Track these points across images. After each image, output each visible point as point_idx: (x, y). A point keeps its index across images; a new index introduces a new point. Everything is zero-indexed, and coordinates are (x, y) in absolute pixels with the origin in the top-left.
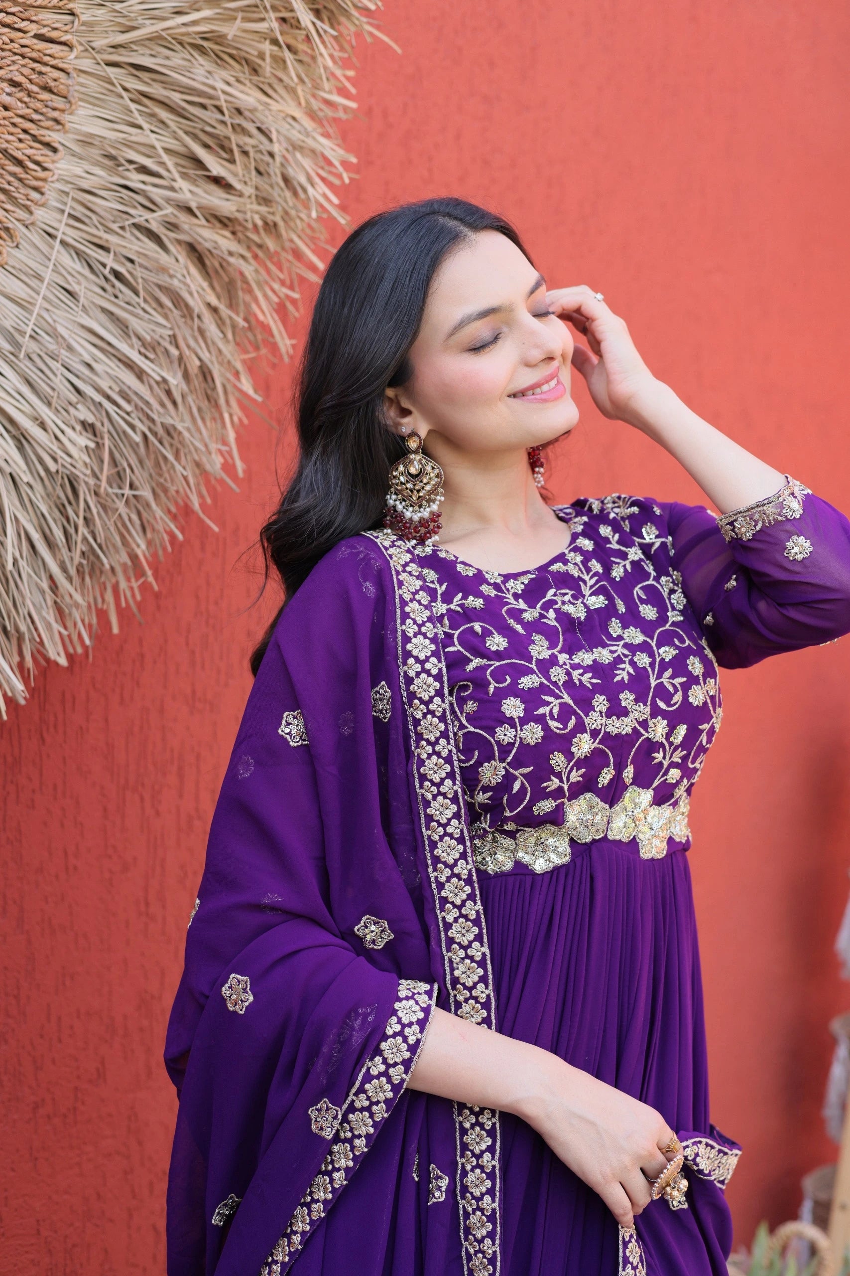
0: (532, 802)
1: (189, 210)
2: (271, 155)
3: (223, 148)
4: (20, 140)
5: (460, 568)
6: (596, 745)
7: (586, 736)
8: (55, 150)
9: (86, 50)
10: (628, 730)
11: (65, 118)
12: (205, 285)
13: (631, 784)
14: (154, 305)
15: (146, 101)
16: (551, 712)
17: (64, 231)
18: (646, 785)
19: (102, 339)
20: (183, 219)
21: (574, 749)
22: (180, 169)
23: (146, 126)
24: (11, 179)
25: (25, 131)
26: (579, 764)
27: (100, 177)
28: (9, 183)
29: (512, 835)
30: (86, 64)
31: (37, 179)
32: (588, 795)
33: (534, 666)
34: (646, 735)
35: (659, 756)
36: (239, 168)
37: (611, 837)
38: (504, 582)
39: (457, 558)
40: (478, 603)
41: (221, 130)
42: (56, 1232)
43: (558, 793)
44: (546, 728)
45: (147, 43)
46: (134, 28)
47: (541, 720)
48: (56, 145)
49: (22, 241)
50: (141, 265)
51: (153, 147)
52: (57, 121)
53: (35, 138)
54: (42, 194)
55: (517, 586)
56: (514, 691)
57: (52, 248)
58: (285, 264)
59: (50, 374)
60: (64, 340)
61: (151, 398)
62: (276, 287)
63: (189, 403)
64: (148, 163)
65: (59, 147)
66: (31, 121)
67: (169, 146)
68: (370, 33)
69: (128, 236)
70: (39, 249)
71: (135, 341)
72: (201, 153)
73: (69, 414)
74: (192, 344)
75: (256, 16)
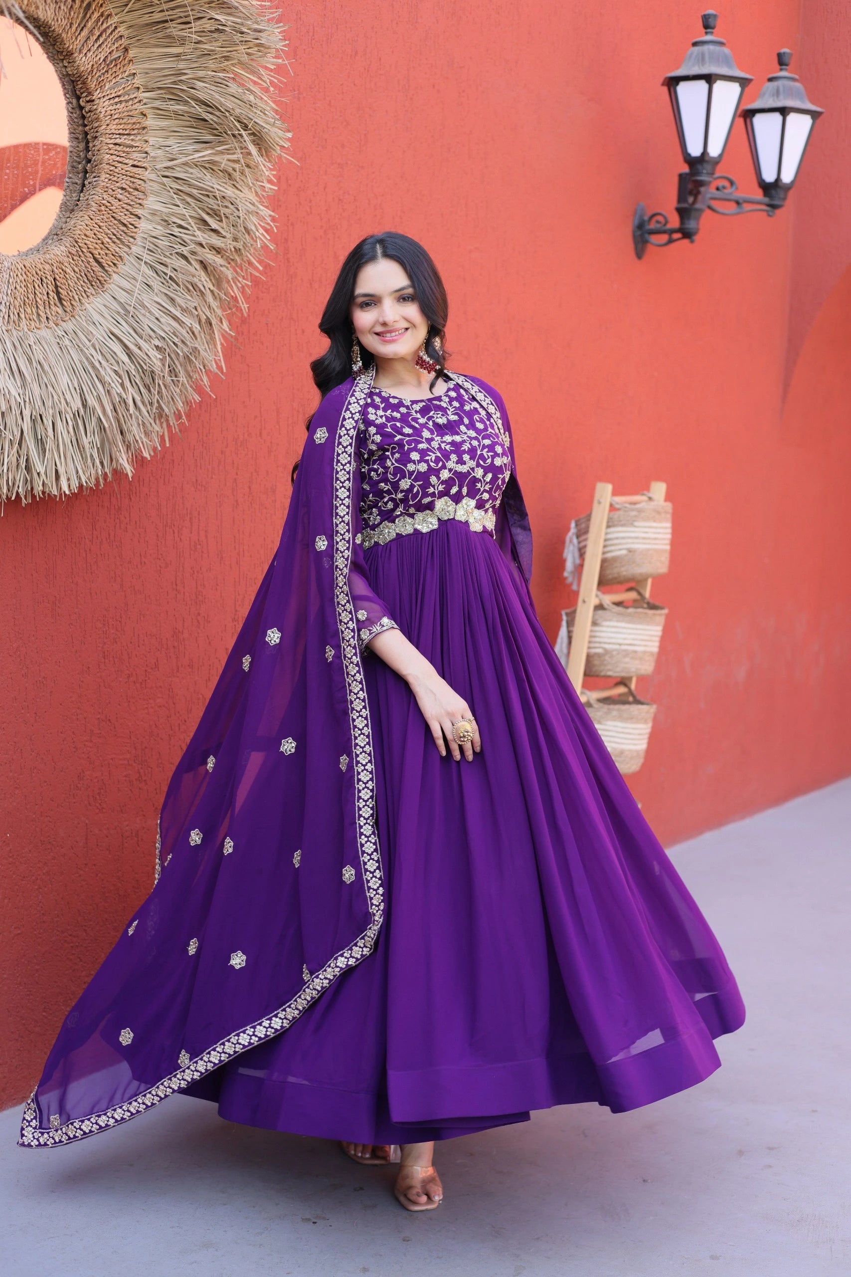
0: (422, 498)
1: (201, 245)
2: (239, 217)
3: (215, 214)
4: (125, 215)
5: (391, 400)
6: (451, 475)
7: (447, 471)
8: (139, 218)
9: (153, 170)
10: (465, 471)
11: (145, 202)
12: (208, 279)
13: (466, 496)
14: (186, 291)
15: (180, 193)
16: (431, 459)
17: (146, 257)
18: (473, 498)
19: (163, 307)
20: (198, 249)
21: (441, 476)
22: (197, 225)
23: (181, 205)
24: (122, 233)
25: (127, 210)
26: (443, 483)
27: (160, 230)
28: (121, 235)
29: (412, 516)
30: (153, 176)
31: (132, 232)
32: (446, 498)
33: (424, 440)
34: (473, 474)
35: (479, 485)
36: (224, 224)
37: (457, 518)
38: (411, 405)
39: (390, 395)
40: (398, 415)
41: (216, 207)
42: (138, 739)
43: (433, 495)
44: (429, 465)
45: (182, 166)
46: (176, 159)
47: (427, 462)
48: (140, 215)
49: (127, 262)
50: (181, 272)
51: (185, 215)
52: (140, 204)
53: (132, 214)
54: (135, 239)
55: (417, 407)
56: (415, 449)
57: (141, 265)
58: (244, 268)
59: (142, 324)
60: (147, 307)
61: (186, 335)
62: (240, 279)
63: (202, 337)
64: (182, 223)
65: (142, 217)
66: (130, 205)
67: (192, 215)
68: (285, 158)
69: (174, 258)
70: (135, 266)
71: (178, 308)
72: (207, 218)
73: (151, 342)
74: (204, 310)
75: (231, 152)
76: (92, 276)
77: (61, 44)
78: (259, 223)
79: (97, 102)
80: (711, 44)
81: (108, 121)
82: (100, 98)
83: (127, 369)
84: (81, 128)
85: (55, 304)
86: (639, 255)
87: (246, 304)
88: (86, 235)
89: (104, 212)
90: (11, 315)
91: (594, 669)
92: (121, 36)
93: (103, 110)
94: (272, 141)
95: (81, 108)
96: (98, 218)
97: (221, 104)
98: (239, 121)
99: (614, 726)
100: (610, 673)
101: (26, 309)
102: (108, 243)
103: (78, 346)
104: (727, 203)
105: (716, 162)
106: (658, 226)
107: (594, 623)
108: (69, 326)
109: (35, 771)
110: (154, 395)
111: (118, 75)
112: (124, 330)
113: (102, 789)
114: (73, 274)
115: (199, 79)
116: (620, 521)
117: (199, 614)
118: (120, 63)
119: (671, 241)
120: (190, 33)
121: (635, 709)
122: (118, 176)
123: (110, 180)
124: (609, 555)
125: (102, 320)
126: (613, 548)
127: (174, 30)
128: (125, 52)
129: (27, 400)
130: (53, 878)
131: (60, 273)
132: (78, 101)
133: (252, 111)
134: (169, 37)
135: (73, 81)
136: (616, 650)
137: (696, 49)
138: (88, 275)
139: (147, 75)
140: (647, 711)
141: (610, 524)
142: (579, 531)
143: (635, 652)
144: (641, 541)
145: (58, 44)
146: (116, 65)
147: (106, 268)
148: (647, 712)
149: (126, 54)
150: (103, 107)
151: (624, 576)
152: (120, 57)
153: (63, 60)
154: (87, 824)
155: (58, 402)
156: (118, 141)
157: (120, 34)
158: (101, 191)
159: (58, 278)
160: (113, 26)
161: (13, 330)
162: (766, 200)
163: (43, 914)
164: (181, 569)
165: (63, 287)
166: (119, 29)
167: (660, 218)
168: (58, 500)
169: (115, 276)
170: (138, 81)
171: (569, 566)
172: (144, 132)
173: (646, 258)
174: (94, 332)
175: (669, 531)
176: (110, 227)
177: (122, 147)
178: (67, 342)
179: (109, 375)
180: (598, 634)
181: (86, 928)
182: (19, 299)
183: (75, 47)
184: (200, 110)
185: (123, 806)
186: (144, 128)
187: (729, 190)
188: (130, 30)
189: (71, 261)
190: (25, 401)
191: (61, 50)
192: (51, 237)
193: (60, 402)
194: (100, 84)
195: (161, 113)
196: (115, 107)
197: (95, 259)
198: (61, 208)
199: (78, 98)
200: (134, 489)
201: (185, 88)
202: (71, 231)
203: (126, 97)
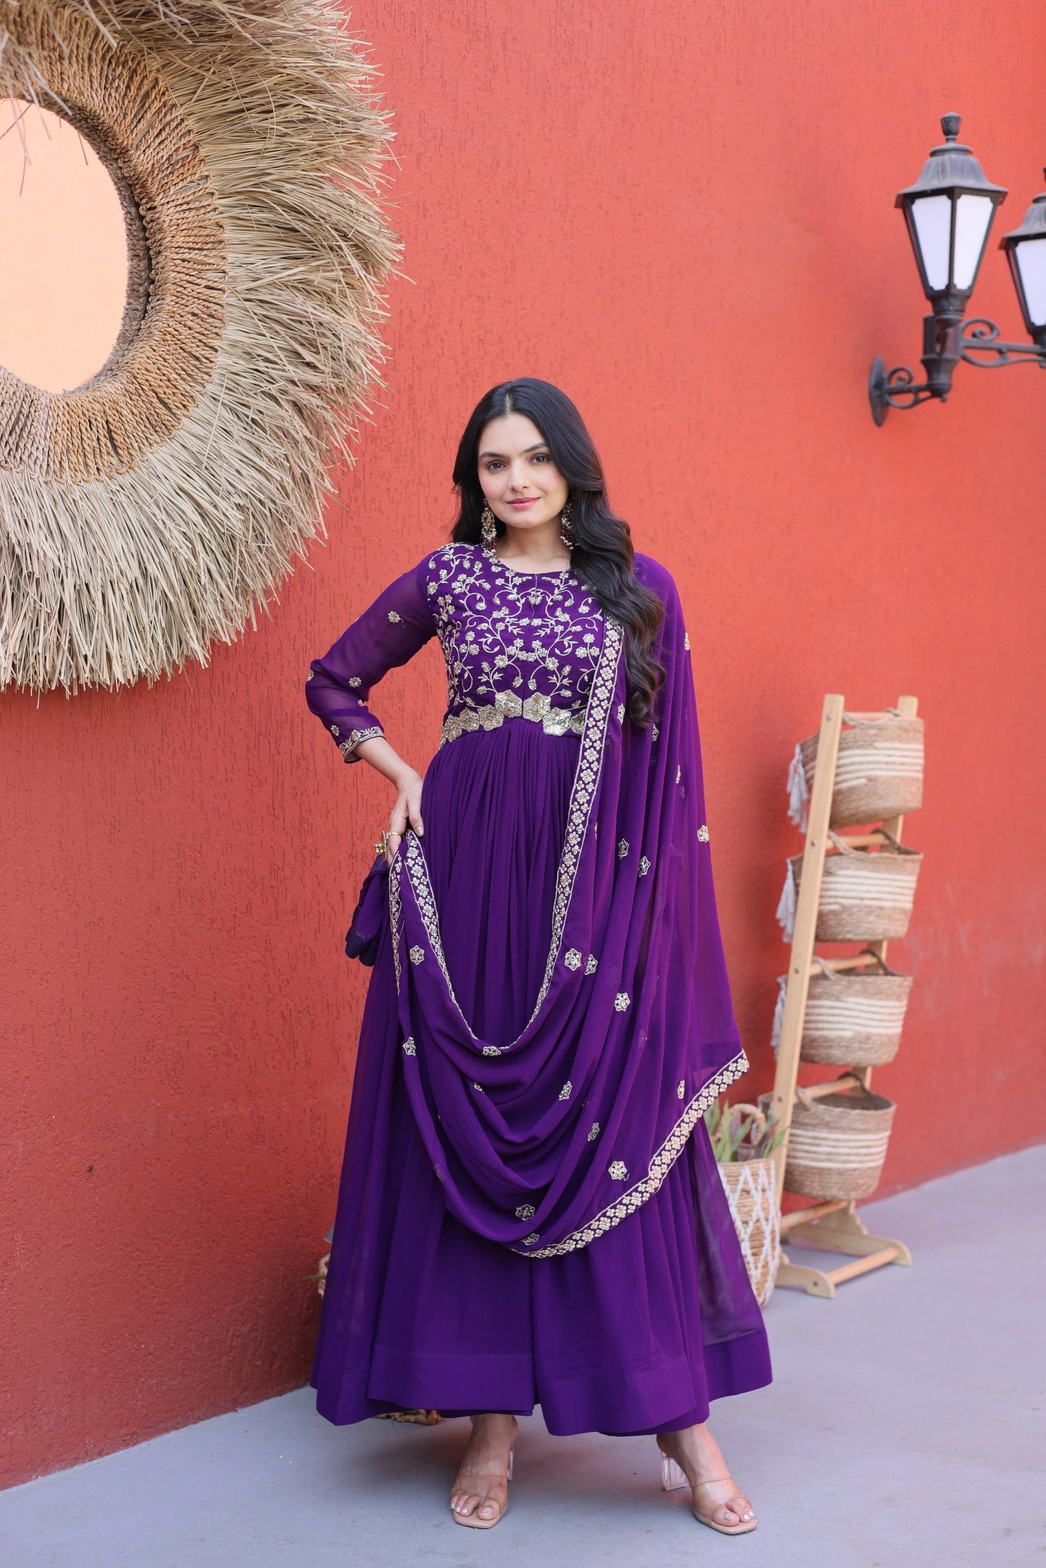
1: (293, 382)
2: (340, 348)
3: (312, 346)
4: (198, 346)
5: (493, 567)
6: (511, 663)
7: (505, 658)
8: (216, 351)
9: (232, 292)
10: (533, 660)
11: (222, 332)
12: (303, 425)
13: (535, 691)
14: (274, 437)
15: (267, 320)
16: (486, 642)
17: (224, 397)
18: (545, 694)
19: (246, 457)
20: (290, 387)
21: (497, 663)
22: (288, 359)
23: (267, 334)
24: (194, 368)
25: (200, 341)
27: (243, 365)
28: (192, 371)
30: (233, 300)
31: (207, 367)
32: (508, 690)
33: (490, 621)
34: (545, 665)
35: (553, 679)
36: (322, 357)
37: (524, 717)
38: (513, 577)
39: (499, 563)
41: (311, 336)
42: (225, 1002)
43: (488, 684)
44: (482, 649)
45: (267, 287)
46: (259, 279)
47: (480, 644)
48: (216, 347)
49: (200, 403)
50: (268, 415)
51: (272, 347)
52: (217, 334)
53: (205, 344)
54: (210, 376)
56: (474, 629)
57: (217, 407)
58: (350, 412)
59: (218, 477)
60: (225, 457)
61: (275, 491)
62: (345, 426)
63: (297, 495)
64: (269, 356)
65: (219, 349)
66: (203, 335)
67: (281, 346)
68: (397, 274)
69: (259, 398)
70: (210, 408)
71: (265, 458)
72: (300, 349)
73: (230, 500)
74: (297, 461)
75: (329, 268)
76: (156, 420)
77: (113, 139)
78: (367, 358)
79: (159, 209)
80: (952, 152)
81: (174, 232)
82: (163, 205)
83: (199, 532)
84: (141, 242)
85: (108, 453)
86: (879, 421)
87: (354, 457)
88: (147, 370)
89: (170, 342)
90: (51, 464)
91: (829, 933)
92: (190, 131)
93: (167, 219)
94: (379, 254)
95: (141, 218)
96: (162, 349)
97: (315, 210)
98: (336, 230)
99: (858, 1004)
100: (850, 936)
101: (70, 457)
102: (176, 379)
103: (137, 503)
104: (986, 353)
105: (966, 296)
106: (901, 384)
107: (827, 872)
108: (126, 480)
109: (89, 1036)
110: (235, 564)
111: (186, 178)
112: (196, 485)
113: (178, 1063)
114: (131, 416)
115: (287, 180)
116: (856, 742)
117: (304, 847)
118: (189, 162)
119: (917, 402)
120: (272, 123)
121: (883, 981)
122: (188, 298)
123: (177, 303)
124: (844, 786)
125: (168, 474)
126: (847, 776)
127: (253, 120)
128: (194, 150)
129: (70, 565)
130: (114, 1175)
131: (114, 415)
132: (137, 208)
133: (353, 218)
134: (249, 130)
135: (130, 185)
136: (857, 906)
137: (935, 159)
138: (151, 418)
139: (223, 178)
140: (901, 984)
141: (844, 746)
142: (805, 757)
143: (882, 908)
144: (885, 766)
145: (110, 139)
146: (183, 166)
147: (174, 411)
148: (900, 986)
149: (196, 152)
150: (167, 215)
151: (864, 812)
152: (188, 156)
153: (117, 159)
154: (158, 1107)
155: (109, 569)
156: (187, 256)
157: (187, 128)
158: (165, 316)
159: (111, 420)
160: (179, 118)
161: (54, 482)
162: (1037, 348)
163: (101, 1220)
164: (280, 789)
165: (118, 432)
166: (186, 123)
167: (903, 375)
168: (111, 691)
169: (185, 421)
170: (212, 185)
171: (794, 802)
172: (220, 246)
173: (887, 424)
174: (158, 487)
175: (922, 754)
176: (178, 361)
177: (191, 263)
178: (123, 498)
179: (177, 540)
180: (833, 886)
181: (159, 1242)
182: (60, 445)
183: (130, 142)
184: (288, 218)
185: (206, 1087)
186: (221, 242)
187: (989, 337)
188: (201, 123)
189: (129, 401)
190: (67, 568)
191: (114, 147)
192: (104, 373)
193: (112, 569)
194: (164, 188)
195: (241, 224)
196: (182, 215)
197: (159, 398)
198: (118, 339)
199: (137, 205)
200: (217, 687)
201: (269, 191)
202: (128, 365)
203: (197, 204)
